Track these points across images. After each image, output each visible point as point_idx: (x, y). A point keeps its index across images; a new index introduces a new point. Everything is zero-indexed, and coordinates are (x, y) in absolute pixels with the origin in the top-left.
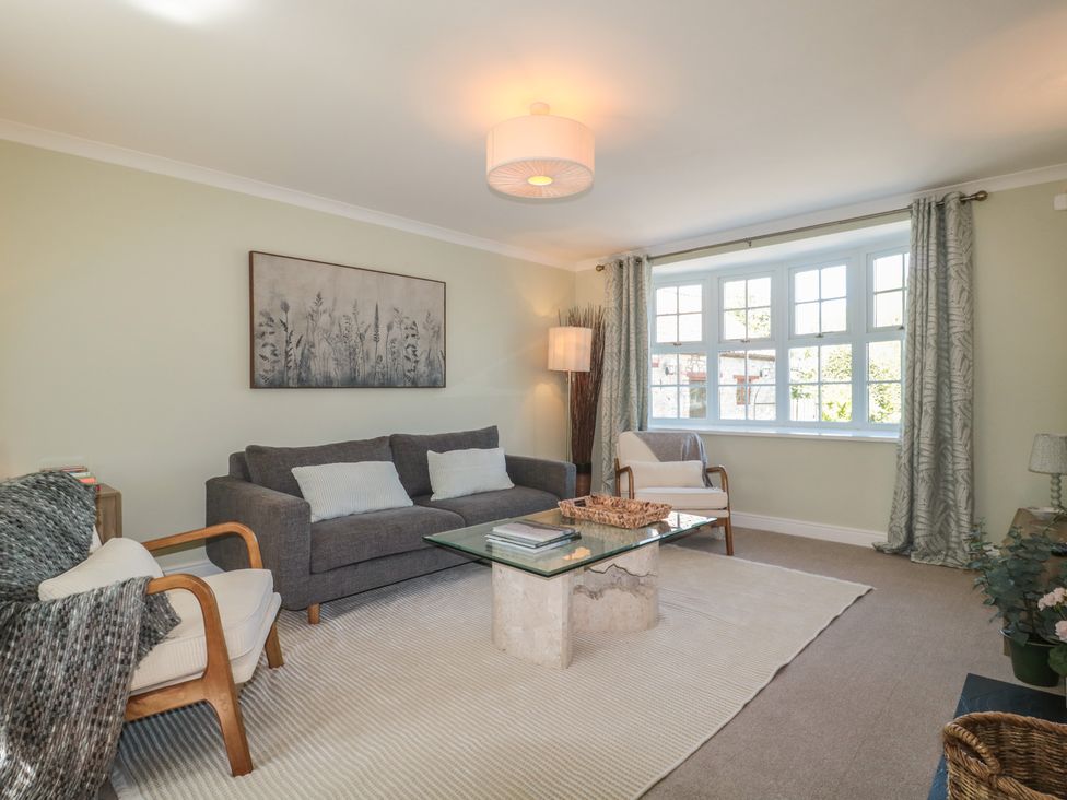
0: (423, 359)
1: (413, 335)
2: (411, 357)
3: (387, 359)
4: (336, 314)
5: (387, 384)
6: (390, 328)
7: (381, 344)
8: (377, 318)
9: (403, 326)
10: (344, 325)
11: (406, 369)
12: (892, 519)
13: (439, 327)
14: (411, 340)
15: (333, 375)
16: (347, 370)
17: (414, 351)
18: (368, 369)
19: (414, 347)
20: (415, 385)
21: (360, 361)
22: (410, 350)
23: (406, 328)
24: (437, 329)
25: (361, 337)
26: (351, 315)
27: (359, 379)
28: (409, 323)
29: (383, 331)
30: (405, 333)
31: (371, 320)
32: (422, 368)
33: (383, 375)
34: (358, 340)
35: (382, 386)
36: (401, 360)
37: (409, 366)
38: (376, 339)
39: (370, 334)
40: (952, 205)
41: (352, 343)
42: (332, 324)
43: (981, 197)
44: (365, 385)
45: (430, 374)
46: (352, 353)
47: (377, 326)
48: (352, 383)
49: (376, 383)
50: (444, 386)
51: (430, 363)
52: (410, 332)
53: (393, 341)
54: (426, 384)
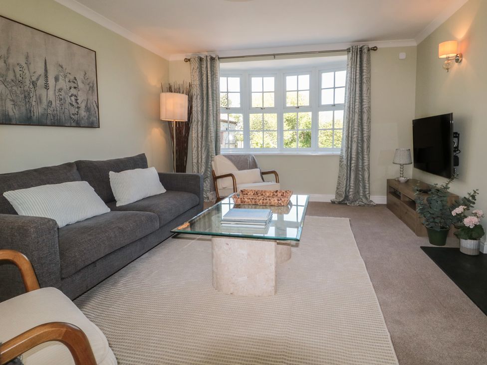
0: (83, 106)
1: (75, 88)
2: (74, 103)
3: (56, 104)
4: (11, 61)
5: (57, 123)
6: (57, 79)
7: (51, 92)
8: (46, 70)
9: (67, 80)
10: (18, 73)
11: (71, 113)
12: (337, 188)
13: (93, 84)
14: (73, 91)
15: (11, 113)
16: (23, 109)
17: (76, 100)
18: (41, 110)
19: (75, 96)
20: (78, 125)
21: (34, 103)
22: (73, 98)
23: (69, 82)
24: (91, 85)
25: (34, 84)
26: (24, 65)
27: (34, 118)
28: (72, 78)
29: (51, 82)
30: (69, 85)
31: (41, 71)
32: (83, 113)
33: (54, 117)
34: (31, 86)
35: (53, 125)
36: (67, 105)
37: (73, 110)
38: (47, 87)
39: (41, 82)
40: (365, 50)
41: (26, 88)
42: (8, 69)
43: (375, 49)
44: (40, 123)
45: (89, 118)
46: (27, 97)
47: (46, 76)
48: (28, 121)
49: (49, 122)
50: (99, 127)
51: (88, 109)
52: (73, 85)
53: (60, 90)
54: (87, 125)
